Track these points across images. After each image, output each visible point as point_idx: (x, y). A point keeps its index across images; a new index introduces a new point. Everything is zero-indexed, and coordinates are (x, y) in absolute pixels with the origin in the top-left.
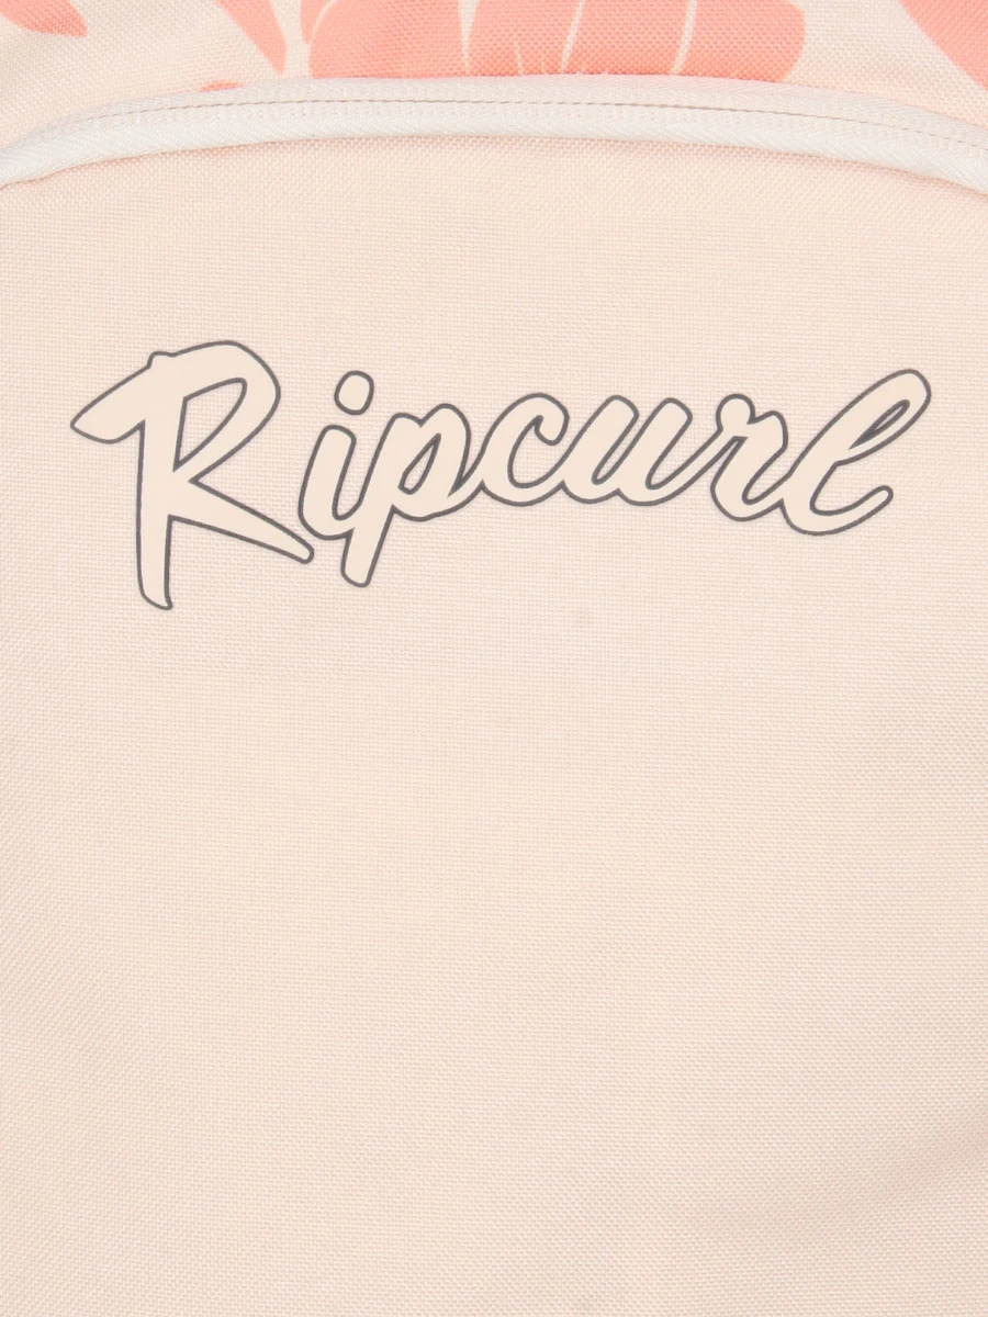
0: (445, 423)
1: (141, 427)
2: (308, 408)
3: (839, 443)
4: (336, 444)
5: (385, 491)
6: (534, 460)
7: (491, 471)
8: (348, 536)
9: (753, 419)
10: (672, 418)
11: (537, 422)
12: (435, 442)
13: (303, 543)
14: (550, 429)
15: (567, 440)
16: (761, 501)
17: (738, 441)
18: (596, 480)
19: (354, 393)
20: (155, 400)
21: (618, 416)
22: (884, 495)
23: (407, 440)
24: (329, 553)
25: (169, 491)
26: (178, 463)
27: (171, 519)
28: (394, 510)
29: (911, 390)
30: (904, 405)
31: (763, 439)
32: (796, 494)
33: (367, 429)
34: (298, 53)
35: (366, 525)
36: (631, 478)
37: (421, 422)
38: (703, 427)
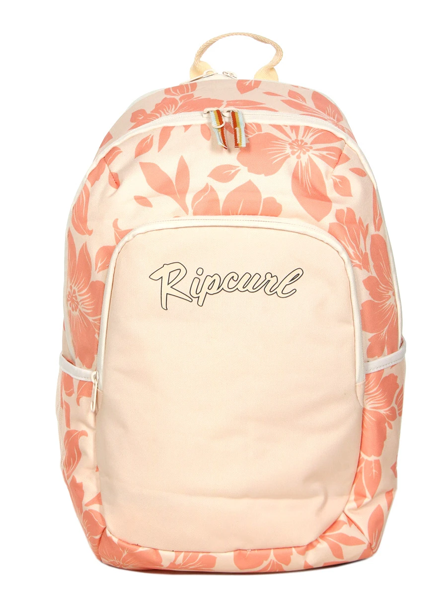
0: (216, 277)
1: (162, 277)
2: (192, 274)
3: (287, 281)
4: (197, 280)
5: (205, 289)
6: (233, 283)
7: (225, 286)
8: (199, 297)
9: (272, 277)
10: (257, 277)
11: (233, 277)
12: (214, 280)
13: (191, 299)
14: (235, 278)
15: (238, 281)
16: (273, 292)
17: (269, 281)
18: (243, 288)
19: (200, 272)
20: (164, 273)
21: (248, 276)
22: (295, 291)
23: (209, 280)
24: (195, 300)
25: (167, 289)
26: (168, 284)
27: (167, 294)
28: (207, 293)
29: (300, 272)
30: (299, 274)
31: (274, 280)
32: (279, 290)
33: (202, 278)
34: (191, 211)
35: (202, 295)
36: (250, 287)
37: (212, 277)
38: (263, 278)
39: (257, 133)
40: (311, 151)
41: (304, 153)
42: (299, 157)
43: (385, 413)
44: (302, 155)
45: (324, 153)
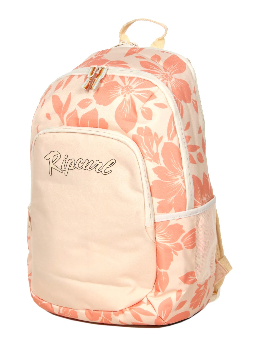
0: (73, 161)
1: (50, 158)
2: (63, 158)
3: (107, 166)
4: (65, 161)
5: (68, 167)
6: (80, 165)
7: (77, 166)
8: (65, 171)
9: (99, 163)
10: (92, 162)
11: (81, 161)
12: (72, 162)
13: (62, 171)
14: (82, 162)
15: (83, 163)
16: (100, 171)
17: (98, 165)
18: (90, 168)
19: (66, 157)
20: (51, 156)
21: (87, 161)
22: (111, 171)
23: (70, 162)
24: (64, 172)
25: (52, 165)
26: (52, 162)
27: (52, 168)
28: (69, 169)
29: (114, 161)
30: (113, 162)
31: (100, 165)
32: (103, 170)
33: (67, 160)
34: (65, 123)
35: (67, 170)
36: (88, 168)
37: (71, 160)
38: (95, 163)
39: (110, 81)
40: (133, 93)
41: (128, 94)
42: (125, 96)
43: (170, 245)
44: (127, 95)
45: (140, 94)
